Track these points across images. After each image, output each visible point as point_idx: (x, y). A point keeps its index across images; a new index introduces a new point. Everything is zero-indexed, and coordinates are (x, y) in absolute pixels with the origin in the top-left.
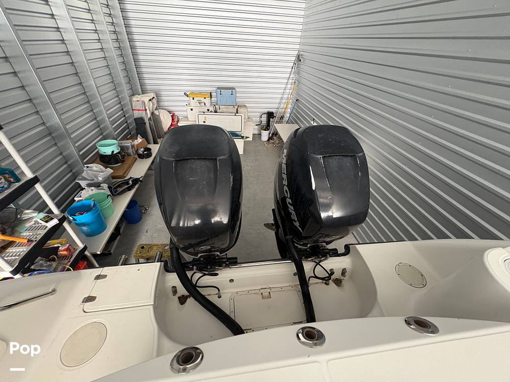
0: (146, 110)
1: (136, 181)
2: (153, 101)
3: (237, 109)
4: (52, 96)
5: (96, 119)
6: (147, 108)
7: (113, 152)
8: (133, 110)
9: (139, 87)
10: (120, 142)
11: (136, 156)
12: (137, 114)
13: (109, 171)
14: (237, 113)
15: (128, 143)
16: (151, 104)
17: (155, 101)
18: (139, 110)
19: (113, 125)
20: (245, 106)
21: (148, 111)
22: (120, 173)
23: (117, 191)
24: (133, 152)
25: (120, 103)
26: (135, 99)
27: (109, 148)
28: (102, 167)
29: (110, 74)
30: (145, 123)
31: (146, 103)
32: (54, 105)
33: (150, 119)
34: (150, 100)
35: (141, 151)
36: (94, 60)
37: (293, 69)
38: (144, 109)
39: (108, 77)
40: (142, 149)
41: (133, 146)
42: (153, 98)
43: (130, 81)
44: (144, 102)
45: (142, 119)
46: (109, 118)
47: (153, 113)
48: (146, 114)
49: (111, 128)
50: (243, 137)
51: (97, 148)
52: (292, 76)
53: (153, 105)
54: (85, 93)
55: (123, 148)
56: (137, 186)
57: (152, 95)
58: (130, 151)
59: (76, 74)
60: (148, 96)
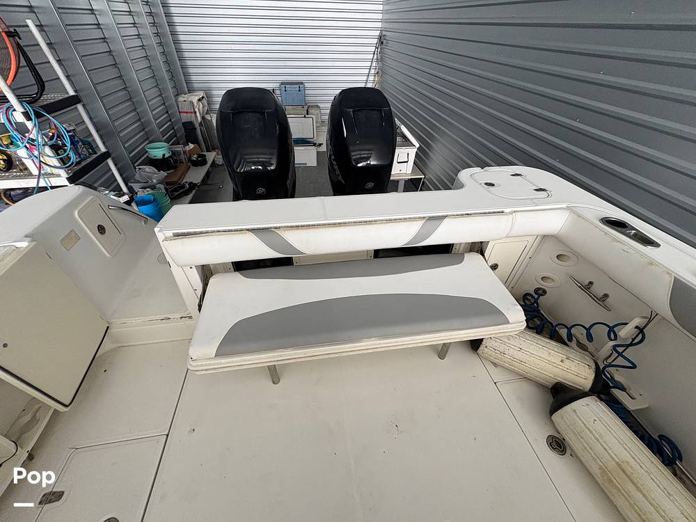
0: (195, 113)
1: (192, 186)
2: (203, 102)
3: (307, 110)
4: (99, 87)
5: (139, 120)
6: (197, 110)
7: (164, 155)
8: (180, 112)
9: (185, 84)
10: (171, 146)
11: (190, 164)
12: (185, 118)
13: (163, 174)
14: (308, 114)
15: (179, 148)
16: (201, 106)
17: (204, 101)
18: (187, 113)
19: (160, 128)
20: (318, 107)
21: (198, 114)
22: (174, 179)
23: (173, 194)
24: (185, 158)
25: (164, 104)
26: (181, 99)
27: (159, 151)
28: (155, 170)
29: (150, 67)
30: (196, 129)
31: (195, 104)
32: (101, 98)
33: (201, 124)
34: (199, 100)
35: (194, 157)
36: (134, 49)
37: (376, 55)
38: (192, 111)
39: (148, 71)
40: (196, 156)
41: (185, 152)
42: (203, 97)
43: (173, 77)
44: (192, 103)
45: (191, 123)
46: (156, 120)
47: (203, 118)
48: (196, 117)
49: (158, 132)
50: (315, 145)
51: (147, 152)
52: (374, 64)
53: (203, 107)
54: (125, 89)
55: (174, 153)
56: (194, 192)
57: (201, 94)
58: (182, 156)
59: (115, 65)
60: (197, 95)
